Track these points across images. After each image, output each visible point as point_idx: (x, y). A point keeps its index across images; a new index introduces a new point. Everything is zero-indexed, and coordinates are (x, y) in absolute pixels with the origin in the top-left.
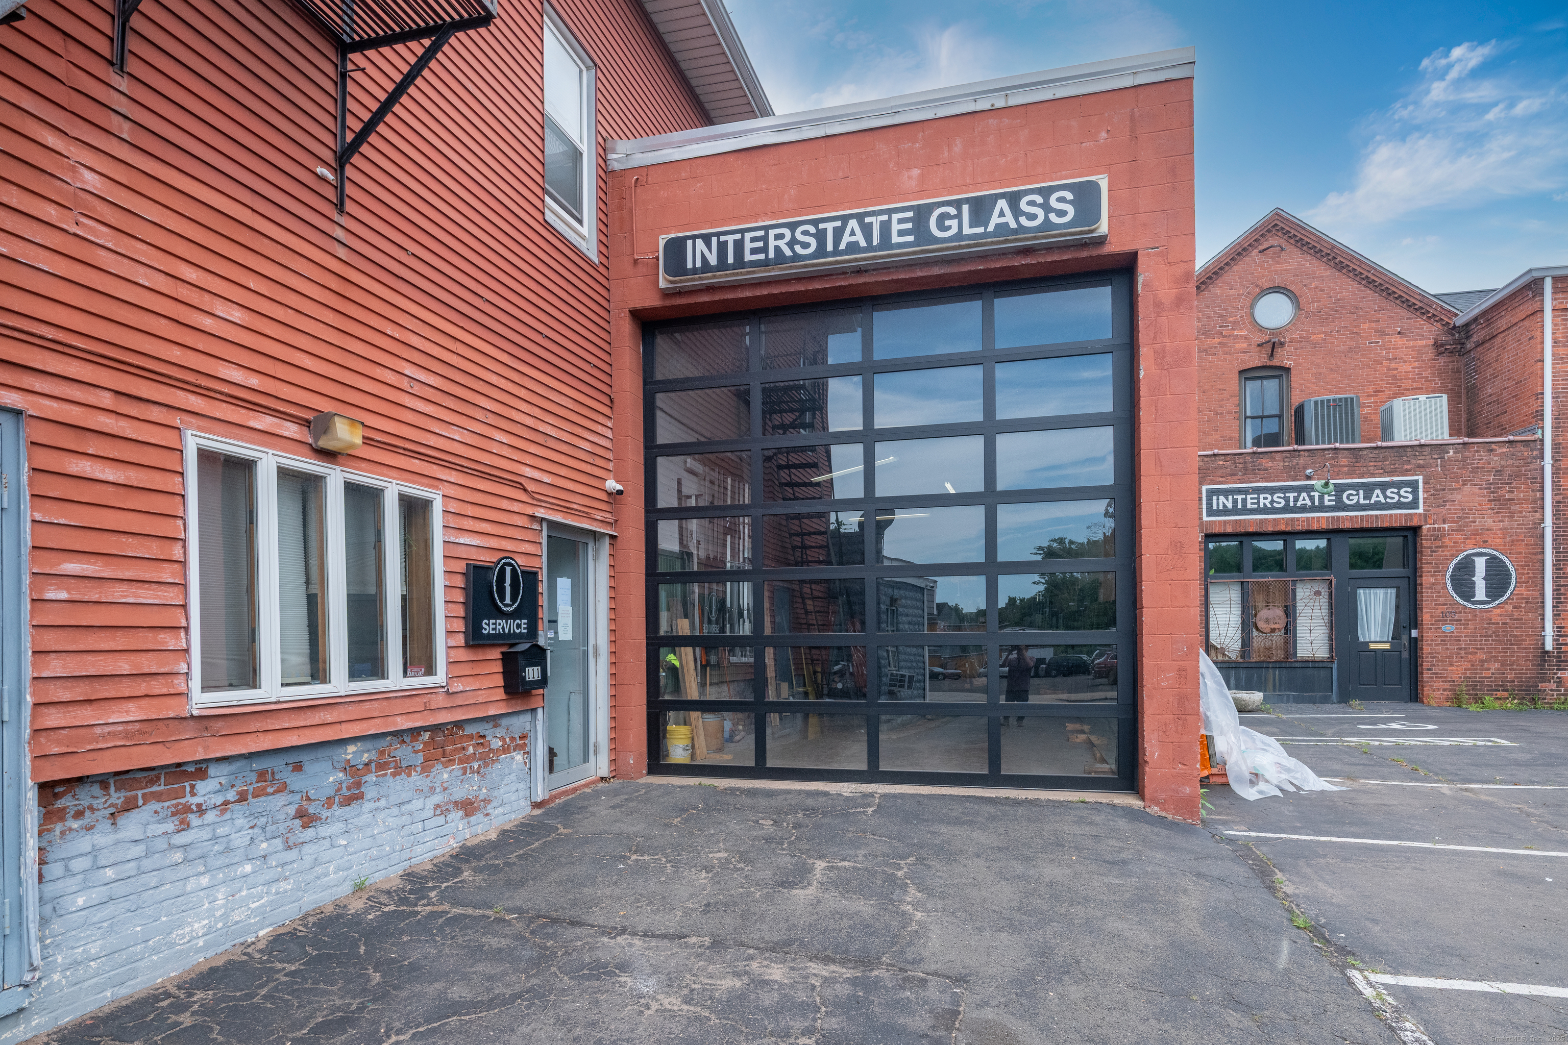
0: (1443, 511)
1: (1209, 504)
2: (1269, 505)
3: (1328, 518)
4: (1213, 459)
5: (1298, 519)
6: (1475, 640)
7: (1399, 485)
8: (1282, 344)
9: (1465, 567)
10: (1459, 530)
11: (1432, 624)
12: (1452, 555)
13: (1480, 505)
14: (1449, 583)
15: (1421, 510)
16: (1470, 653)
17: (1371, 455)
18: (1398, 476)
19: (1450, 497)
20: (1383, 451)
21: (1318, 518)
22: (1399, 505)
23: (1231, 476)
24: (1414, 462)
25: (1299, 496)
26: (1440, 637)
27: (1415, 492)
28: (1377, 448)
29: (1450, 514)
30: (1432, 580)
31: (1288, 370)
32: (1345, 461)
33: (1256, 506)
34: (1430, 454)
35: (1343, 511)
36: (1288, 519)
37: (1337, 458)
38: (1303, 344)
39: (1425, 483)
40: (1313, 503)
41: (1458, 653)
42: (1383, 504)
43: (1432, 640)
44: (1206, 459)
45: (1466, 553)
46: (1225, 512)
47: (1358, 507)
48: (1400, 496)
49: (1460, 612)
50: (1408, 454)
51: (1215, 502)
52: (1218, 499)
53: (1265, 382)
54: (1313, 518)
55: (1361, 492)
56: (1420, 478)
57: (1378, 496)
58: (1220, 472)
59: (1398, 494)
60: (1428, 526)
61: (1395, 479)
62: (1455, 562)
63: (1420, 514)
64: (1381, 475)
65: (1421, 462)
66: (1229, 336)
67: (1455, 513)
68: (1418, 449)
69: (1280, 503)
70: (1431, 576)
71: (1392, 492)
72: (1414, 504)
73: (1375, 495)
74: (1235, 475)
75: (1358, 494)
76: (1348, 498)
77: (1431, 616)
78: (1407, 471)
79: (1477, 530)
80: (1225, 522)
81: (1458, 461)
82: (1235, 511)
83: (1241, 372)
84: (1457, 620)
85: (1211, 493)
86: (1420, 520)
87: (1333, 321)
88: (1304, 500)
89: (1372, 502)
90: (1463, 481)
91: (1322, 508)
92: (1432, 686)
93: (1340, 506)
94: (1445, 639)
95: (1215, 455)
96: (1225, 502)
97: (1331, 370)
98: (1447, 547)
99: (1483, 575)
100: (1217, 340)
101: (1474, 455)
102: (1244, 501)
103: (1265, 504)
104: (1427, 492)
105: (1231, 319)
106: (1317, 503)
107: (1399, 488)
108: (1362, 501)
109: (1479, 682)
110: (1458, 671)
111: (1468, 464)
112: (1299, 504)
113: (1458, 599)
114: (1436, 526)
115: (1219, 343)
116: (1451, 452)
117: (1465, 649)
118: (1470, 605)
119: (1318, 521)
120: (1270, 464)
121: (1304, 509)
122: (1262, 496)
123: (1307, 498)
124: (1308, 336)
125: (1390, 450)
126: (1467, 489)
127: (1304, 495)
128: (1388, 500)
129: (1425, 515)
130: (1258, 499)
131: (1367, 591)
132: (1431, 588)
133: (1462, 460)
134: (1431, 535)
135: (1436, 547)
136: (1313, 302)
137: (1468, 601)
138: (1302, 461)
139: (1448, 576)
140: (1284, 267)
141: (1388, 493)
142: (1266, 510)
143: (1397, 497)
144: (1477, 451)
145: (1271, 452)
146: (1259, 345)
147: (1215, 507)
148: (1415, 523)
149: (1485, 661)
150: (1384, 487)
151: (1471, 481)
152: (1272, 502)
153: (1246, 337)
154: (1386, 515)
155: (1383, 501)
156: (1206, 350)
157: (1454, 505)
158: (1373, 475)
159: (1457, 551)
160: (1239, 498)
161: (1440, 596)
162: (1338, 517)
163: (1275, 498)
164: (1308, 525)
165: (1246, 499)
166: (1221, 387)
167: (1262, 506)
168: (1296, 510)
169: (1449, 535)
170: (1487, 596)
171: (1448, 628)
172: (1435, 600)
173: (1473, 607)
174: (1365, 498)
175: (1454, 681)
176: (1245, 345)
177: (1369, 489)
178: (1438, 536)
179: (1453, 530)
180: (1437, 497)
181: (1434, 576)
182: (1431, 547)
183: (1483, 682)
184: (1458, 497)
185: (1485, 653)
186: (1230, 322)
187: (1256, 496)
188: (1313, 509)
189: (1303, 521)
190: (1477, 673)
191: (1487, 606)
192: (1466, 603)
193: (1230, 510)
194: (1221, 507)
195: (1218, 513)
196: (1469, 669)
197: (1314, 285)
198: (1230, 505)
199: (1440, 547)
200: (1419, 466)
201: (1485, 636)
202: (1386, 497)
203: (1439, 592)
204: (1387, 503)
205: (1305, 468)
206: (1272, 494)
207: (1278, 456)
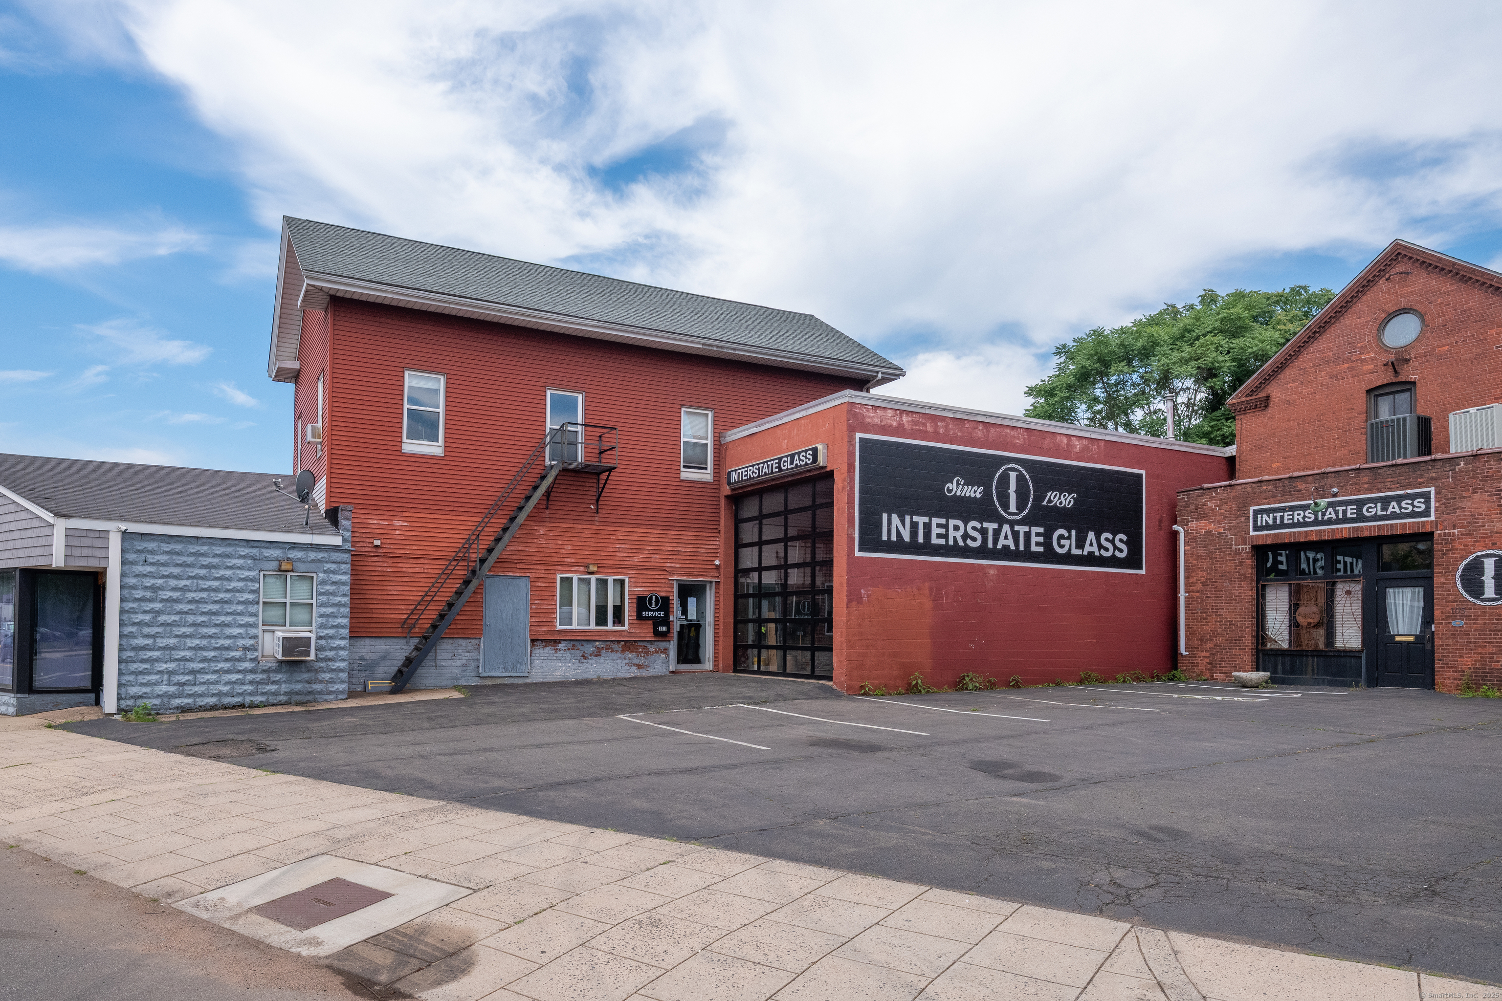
0: (1453, 517)
1: (1255, 521)
2: (1301, 520)
3: (1349, 528)
4: (1259, 484)
5: (1324, 531)
6: (1484, 635)
7: (1413, 497)
8: (1407, 361)
9: (1476, 568)
10: (1469, 534)
11: (1443, 620)
12: (1462, 557)
13: (1489, 510)
14: (1458, 582)
15: (1433, 518)
16: (1480, 646)
17: (1388, 472)
18: (1412, 489)
19: (1460, 504)
20: (1399, 468)
21: (1341, 529)
22: (1413, 514)
23: (1273, 498)
24: (1427, 475)
25: (1326, 511)
26: (1450, 631)
27: (1427, 502)
28: (1393, 466)
29: (1460, 520)
30: (1443, 580)
31: (1414, 383)
32: (1366, 479)
33: (1291, 521)
34: (1442, 467)
35: (1363, 522)
36: (1316, 531)
37: (1359, 477)
38: (1428, 358)
39: (1436, 493)
40: (1337, 516)
41: (1468, 646)
42: (1398, 514)
43: (1443, 634)
44: (1253, 485)
45: (1475, 555)
46: (1268, 527)
47: (1376, 518)
48: (1414, 506)
49: (1470, 609)
50: (1422, 469)
51: (1259, 519)
52: (1262, 517)
53: (1396, 396)
54: (1337, 529)
55: (1379, 505)
56: (1432, 490)
57: (1393, 508)
58: (1264, 495)
59: (1412, 504)
60: (1439, 532)
61: (1409, 491)
62: (1464, 563)
63: (1432, 521)
64: (1397, 489)
65: (1434, 475)
66: (1358, 360)
67: (1465, 519)
68: (1431, 463)
69: (1310, 518)
70: (1442, 576)
71: (1406, 504)
72: (1426, 513)
73: (1391, 507)
74: (1275, 496)
75: (1376, 507)
76: (1367, 511)
77: (1442, 612)
78: (1420, 484)
79: (1487, 534)
80: (1266, 535)
81: (1469, 471)
82: (1275, 526)
83: (1369, 392)
84: (1466, 616)
85: (1256, 513)
86: (1431, 527)
87: (1459, 332)
88: (1330, 514)
89: (1389, 512)
90: (1473, 489)
91: (1345, 520)
92: (1441, 675)
93: (1361, 518)
94: (1455, 633)
95: (1260, 482)
96: (1267, 519)
97: (1457, 378)
98: (1457, 550)
99: (1492, 574)
100: (1346, 366)
101: (1484, 465)
102: (1282, 517)
103: (1298, 519)
104: (1439, 501)
105: (1359, 345)
106: (1341, 516)
107: (1413, 500)
108: (1379, 513)
109: (1488, 673)
110: (1468, 662)
111: (1478, 474)
112: (1326, 518)
113: (1468, 597)
114: (1447, 531)
115: (1348, 368)
116: (1462, 464)
117: (1475, 642)
118: (1479, 602)
119: (1341, 532)
120: (1304, 486)
121: (1330, 522)
122: (1296, 513)
123: (1333, 512)
124: (1433, 349)
125: (1405, 467)
126: (1476, 496)
127: (1330, 510)
128: (1403, 511)
129: (1436, 523)
130: (1293, 515)
131: (1396, 590)
132: (1442, 587)
133: (1472, 471)
134: (1443, 540)
135: (1447, 550)
136: (1438, 317)
137: (1478, 598)
138: (1329, 481)
139: (1458, 576)
140: (1410, 289)
141: (1403, 505)
142: (1299, 524)
143: (1411, 508)
144: (1487, 461)
145: (1305, 476)
146: (1385, 365)
147: (1259, 524)
148: (1427, 529)
149: (1495, 654)
150: (1399, 499)
151: (1480, 489)
152: (1305, 517)
153: (1373, 359)
154: (1401, 524)
155: (1398, 511)
156: (1336, 376)
157: (1464, 512)
158: (1390, 490)
159: (1467, 553)
160: (1278, 515)
161: (1450, 594)
162: (1358, 527)
163: (1307, 514)
164: (1333, 535)
165: (1283, 516)
166: (1350, 406)
167: (1296, 521)
168: (1323, 523)
169: (1458, 539)
170: (1496, 594)
171: (1458, 623)
172: (1446, 598)
173: (1483, 604)
174: (1382, 510)
175: (1464, 672)
176: (1372, 367)
177: (1385, 502)
178: (1449, 540)
179: (1462, 535)
180: (1448, 505)
181: (1445, 576)
182: (1442, 551)
183: (1493, 673)
184: (1468, 504)
185: (1495, 646)
186: (1358, 348)
187: (1291, 513)
188: (1338, 521)
189: (1329, 532)
190: (1486, 665)
191: (1495, 603)
192: (1475, 601)
193: (1270, 526)
194: (1264, 524)
195: (1262, 528)
196: (1479, 661)
197: (1439, 301)
198: (1271, 522)
199: (1451, 550)
200: (1432, 479)
201: (1494, 631)
202: (1401, 508)
203: (1449, 591)
204: (1402, 513)
205: (1332, 487)
206: (1304, 511)
207: (1310, 479)
